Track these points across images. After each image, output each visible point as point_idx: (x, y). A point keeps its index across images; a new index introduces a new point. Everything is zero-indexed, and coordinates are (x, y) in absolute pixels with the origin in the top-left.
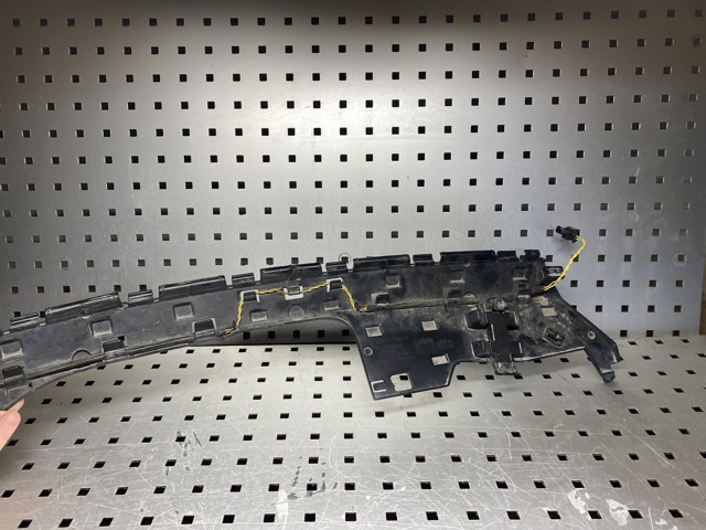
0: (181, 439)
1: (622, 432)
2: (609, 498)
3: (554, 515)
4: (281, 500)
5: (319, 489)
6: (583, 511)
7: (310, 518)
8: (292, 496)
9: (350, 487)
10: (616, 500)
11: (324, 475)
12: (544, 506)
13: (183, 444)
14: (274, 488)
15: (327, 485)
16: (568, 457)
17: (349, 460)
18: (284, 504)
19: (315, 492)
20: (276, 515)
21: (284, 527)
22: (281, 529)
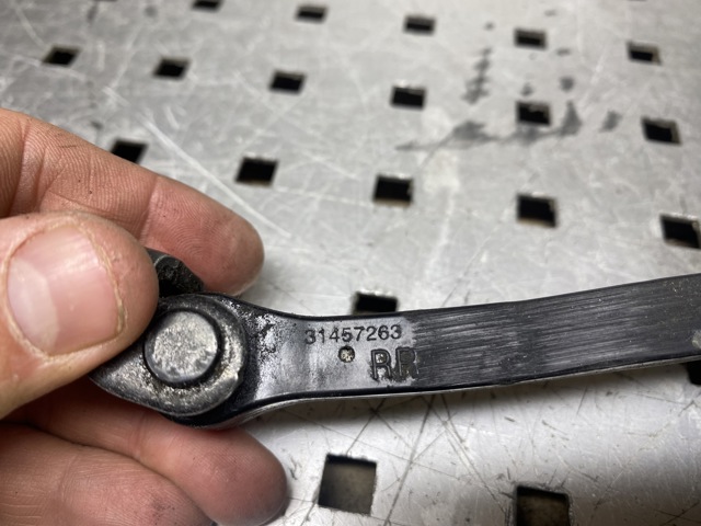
8: (470, 133)
9: (660, 132)
11: (568, 84)
17: (641, 55)
18: (444, 153)
19: (543, 129)
20: (417, 185)
21: (445, 229)
22: (434, 236)
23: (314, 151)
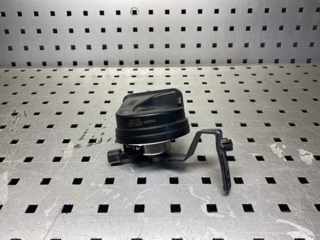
0: (15, 114)
1: (308, 110)
2: (300, 148)
3: (260, 158)
4: (68, 149)
5: (97, 142)
6: (280, 156)
7: (86, 159)
10: (305, 149)
12: (253, 153)
13: (15, 117)
14: (66, 141)
15: (103, 140)
16: (271, 124)
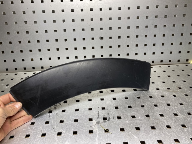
4: (94, 124)
7: (107, 131)
8: (98, 123)
9: (119, 118)
11: (108, 114)
14: (91, 120)
15: (110, 118)
17: (116, 108)
18: (96, 126)
19: (106, 120)
20: (93, 130)
21: (97, 135)
22: (96, 136)
23: (81, 129)
